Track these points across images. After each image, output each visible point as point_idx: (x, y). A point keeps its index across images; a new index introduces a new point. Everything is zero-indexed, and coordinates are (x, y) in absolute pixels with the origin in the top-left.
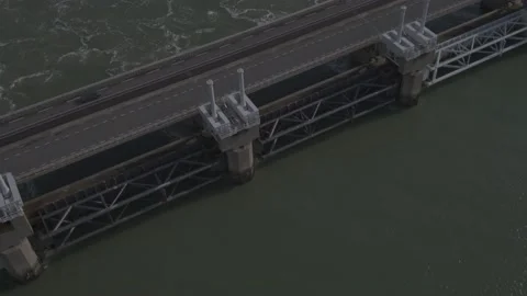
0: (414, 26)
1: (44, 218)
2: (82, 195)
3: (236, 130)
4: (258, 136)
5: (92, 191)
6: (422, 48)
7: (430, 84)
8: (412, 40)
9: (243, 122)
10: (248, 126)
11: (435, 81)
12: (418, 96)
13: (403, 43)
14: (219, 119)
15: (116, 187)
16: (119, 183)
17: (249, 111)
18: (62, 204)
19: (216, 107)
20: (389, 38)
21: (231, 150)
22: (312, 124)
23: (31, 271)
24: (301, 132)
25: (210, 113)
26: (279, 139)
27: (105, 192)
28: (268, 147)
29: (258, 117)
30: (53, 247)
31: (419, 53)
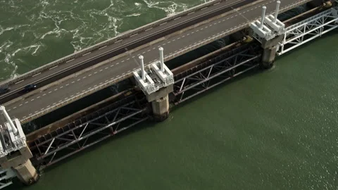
0: (270, 18)
1: (37, 146)
2: (61, 131)
3: (158, 88)
4: (173, 90)
5: (67, 129)
6: (276, 32)
7: (280, 54)
8: (269, 27)
9: (162, 82)
10: (166, 85)
11: (283, 52)
12: (273, 62)
13: (264, 29)
14: (147, 81)
15: (81, 126)
16: (83, 123)
17: (167, 75)
18: (49, 137)
19: (145, 73)
20: (255, 25)
21: (155, 101)
22: (208, 81)
23: (32, 178)
24: (200, 87)
25: (141, 77)
26: (185, 92)
27: (74, 129)
28: (179, 97)
29: (172, 78)
30: (45, 164)
31: (274, 35)
